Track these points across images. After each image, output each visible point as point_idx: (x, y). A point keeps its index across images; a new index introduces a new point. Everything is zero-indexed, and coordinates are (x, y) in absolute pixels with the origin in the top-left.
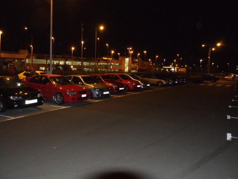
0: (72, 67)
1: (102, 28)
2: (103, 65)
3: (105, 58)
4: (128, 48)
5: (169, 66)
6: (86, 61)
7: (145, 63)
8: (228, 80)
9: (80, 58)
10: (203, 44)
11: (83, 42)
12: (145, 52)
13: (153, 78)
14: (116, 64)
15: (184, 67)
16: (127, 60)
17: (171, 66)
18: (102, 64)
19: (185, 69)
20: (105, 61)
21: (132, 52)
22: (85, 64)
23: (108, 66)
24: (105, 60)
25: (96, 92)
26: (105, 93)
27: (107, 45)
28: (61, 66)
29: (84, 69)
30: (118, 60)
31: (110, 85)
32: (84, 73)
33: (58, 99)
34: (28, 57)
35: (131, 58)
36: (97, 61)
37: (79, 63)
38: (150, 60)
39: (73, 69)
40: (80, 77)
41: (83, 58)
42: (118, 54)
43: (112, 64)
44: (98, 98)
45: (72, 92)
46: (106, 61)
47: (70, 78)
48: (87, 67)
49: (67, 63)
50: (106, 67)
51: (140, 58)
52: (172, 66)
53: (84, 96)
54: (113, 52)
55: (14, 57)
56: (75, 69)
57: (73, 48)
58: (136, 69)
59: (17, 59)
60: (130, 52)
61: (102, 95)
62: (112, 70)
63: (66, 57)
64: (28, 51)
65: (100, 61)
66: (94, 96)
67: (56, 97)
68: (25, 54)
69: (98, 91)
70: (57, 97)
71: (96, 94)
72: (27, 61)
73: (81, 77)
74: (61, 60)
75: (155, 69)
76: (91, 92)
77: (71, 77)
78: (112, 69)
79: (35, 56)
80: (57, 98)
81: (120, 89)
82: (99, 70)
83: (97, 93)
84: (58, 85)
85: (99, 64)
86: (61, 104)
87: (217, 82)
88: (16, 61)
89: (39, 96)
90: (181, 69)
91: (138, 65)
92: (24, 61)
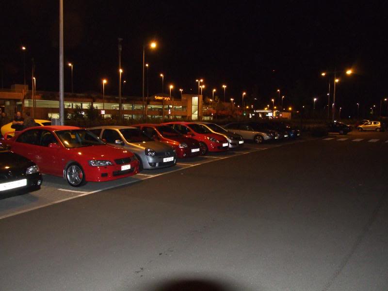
0: (103, 112)
1: (153, 45)
2: (155, 109)
3: (160, 98)
4: (197, 81)
5: (263, 109)
6: (126, 102)
7: (226, 104)
8: (365, 131)
9: (116, 98)
10: (324, 72)
11: (121, 71)
12: (224, 87)
13: (246, 130)
14: (177, 107)
15: (287, 111)
16: (195, 100)
17: (266, 109)
18: (153, 106)
19: (290, 114)
20: (159, 103)
21: (203, 86)
22: (125, 107)
23: (164, 110)
24: (158, 100)
25: (148, 160)
26: (165, 160)
27: (162, 75)
28: (86, 110)
29: (124, 117)
30: (181, 101)
31: (174, 144)
32: (125, 122)
33: (73, 176)
34: (28, 97)
35: (201, 96)
36: (146, 103)
37: (115, 106)
38: (232, 100)
39: (105, 116)
40: (117, 130)
41: (122, 98)
42: (180, 90)
43: (171, 106)
44: (153, 170)
45: (102, 161)
46: (161, 102)
47: (98, 132)
48: (128, 112)
49: (95, 105)
50: (161, 112)
51: (216, 97)
52: (268, 110)
53: (126, 167)
54: (171, 87)
55: (5, 98)
56: (109, 116)
57: (105, 82)
58: (210, 115)
59: (9, 100)
60: (200, 87)
61: (161, 163)
62: (171, 117)
63: (93, 96)
64: (27, 86)
65: (151, 103)
66: (144, 167)
67: (69, 171)
68: (22, 93)
69: (153, 157)
70: (71, 171)
71: (149, 163)
72: (27, 103)
73: (120, 130)
74: (85, 102)
75: (240, 113)
76: (139, 158)
77: (101, 130)
78: (171, 115)
79: (40, 94)
80: (71, 174)
81: (193, 151)
82: (150, 116)
83: (151, 160)
84: (74, 148)
85: (149, 107)
86: (79, 185)
87: (349, 133)
88: (8, 103)
89: (31, 171)
90: (283, 113)
91: (214, 109)
92: (20, 103)
